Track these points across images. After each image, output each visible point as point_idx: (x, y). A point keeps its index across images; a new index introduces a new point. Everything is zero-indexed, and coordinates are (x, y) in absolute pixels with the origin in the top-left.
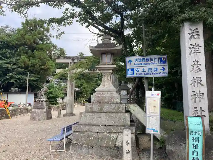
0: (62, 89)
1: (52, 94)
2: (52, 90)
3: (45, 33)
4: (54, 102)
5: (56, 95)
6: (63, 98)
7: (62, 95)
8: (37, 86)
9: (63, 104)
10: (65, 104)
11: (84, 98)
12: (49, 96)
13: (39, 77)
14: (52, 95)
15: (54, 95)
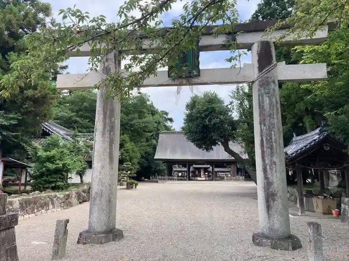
0: (79, 150)
1: (53, 163)
2: (53, 152)
3: (41, 15)
4: (59, 183)
5: (64, 165)
6: (81, 174)
7: (78, 166)
8: (14, 141)
9: (80, 189)
10: (85, 187)
11: (129, 172)
12: (44, 169)
13: (17, 119)
14: (51, 166)
15: (58, 164)
